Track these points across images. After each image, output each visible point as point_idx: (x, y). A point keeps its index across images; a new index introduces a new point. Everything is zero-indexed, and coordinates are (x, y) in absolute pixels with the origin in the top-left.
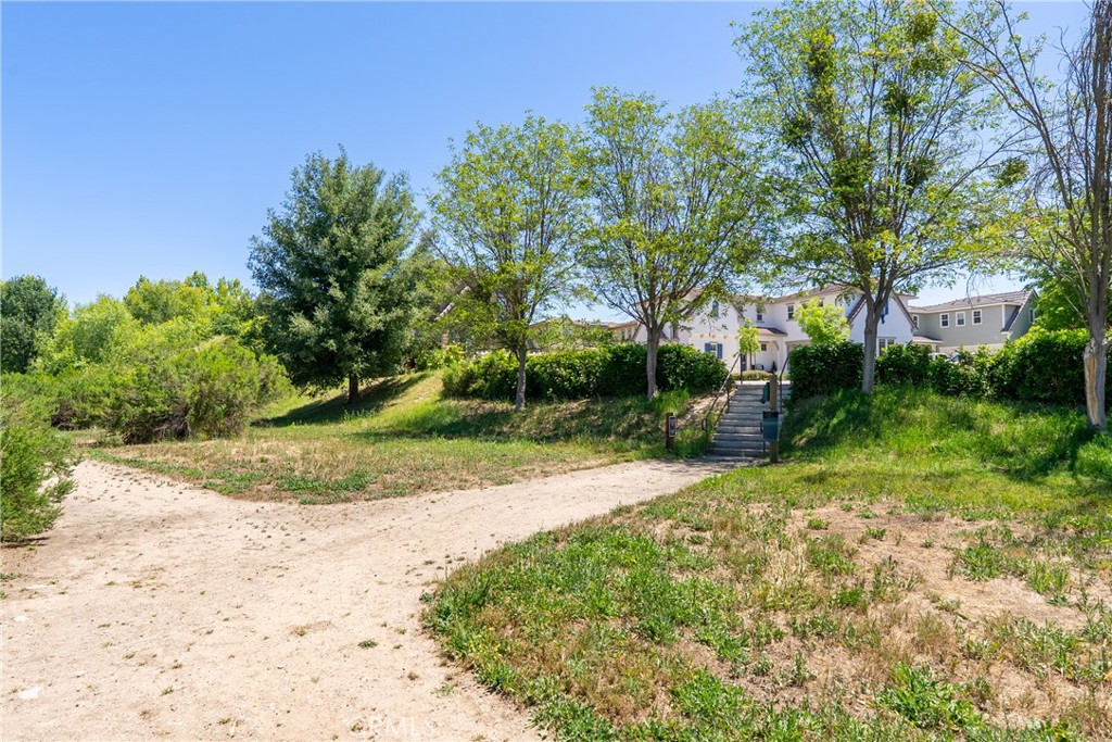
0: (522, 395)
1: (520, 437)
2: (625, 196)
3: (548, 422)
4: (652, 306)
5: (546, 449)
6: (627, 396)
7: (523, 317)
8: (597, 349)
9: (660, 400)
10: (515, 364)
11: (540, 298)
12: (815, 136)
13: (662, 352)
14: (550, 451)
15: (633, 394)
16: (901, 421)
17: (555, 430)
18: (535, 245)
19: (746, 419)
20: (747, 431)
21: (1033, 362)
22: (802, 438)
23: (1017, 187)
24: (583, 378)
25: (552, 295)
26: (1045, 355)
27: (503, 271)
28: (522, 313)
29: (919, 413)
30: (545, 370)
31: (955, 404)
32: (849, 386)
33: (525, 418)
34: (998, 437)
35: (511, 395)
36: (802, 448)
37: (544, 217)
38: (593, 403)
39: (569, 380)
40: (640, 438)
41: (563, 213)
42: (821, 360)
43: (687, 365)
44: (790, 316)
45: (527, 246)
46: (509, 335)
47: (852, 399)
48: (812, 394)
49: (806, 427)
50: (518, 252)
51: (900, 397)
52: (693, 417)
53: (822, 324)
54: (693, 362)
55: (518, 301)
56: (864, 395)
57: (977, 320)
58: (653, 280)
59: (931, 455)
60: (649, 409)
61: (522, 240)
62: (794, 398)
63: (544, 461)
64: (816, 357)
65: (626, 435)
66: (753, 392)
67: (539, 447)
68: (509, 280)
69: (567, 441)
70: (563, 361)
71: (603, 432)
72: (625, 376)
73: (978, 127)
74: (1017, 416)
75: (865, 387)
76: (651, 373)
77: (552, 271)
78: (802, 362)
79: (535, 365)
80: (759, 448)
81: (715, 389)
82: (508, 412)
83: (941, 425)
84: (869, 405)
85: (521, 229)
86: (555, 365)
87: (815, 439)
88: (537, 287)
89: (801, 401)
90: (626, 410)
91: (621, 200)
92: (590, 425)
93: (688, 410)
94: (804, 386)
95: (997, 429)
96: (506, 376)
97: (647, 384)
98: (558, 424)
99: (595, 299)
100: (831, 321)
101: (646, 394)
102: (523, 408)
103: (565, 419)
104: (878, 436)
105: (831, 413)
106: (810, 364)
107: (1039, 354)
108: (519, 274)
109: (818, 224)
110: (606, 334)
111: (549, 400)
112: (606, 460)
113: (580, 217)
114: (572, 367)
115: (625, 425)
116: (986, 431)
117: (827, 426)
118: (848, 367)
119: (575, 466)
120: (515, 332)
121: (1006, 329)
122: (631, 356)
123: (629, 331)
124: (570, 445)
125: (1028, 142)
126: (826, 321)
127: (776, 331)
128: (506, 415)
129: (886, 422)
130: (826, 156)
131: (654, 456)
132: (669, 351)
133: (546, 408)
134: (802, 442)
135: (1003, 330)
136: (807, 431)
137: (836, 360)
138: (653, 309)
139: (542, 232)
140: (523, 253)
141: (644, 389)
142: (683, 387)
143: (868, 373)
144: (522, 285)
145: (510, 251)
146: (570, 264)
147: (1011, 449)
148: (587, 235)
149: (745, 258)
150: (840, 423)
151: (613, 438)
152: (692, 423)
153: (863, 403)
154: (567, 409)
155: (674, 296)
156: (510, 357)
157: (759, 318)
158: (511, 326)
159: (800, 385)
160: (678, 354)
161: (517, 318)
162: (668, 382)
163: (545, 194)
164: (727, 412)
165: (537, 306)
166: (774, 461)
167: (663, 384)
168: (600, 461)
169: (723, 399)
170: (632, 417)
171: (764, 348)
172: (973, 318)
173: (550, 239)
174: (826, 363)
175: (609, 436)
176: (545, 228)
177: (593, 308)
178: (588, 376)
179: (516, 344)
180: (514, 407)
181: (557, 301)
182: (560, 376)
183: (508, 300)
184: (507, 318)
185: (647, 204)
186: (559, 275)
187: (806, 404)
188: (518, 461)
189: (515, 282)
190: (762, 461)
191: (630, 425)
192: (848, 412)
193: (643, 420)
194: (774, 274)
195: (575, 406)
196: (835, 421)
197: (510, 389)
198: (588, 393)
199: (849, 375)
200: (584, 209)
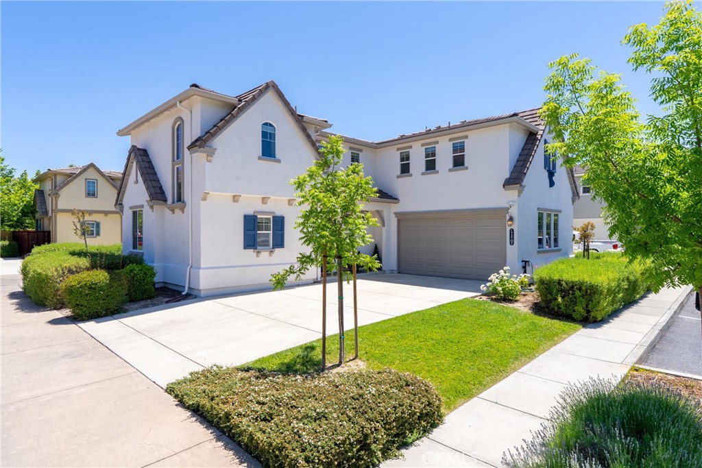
44: (405, 169)
127: (381, 195)
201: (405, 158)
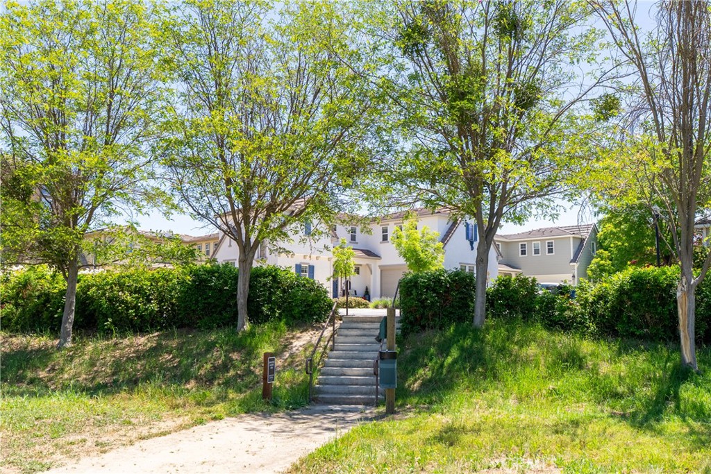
0: (69, 327)
1: (64, 388)
2: (218, 84)
3: (104, 365)
4: (246, 219)
5: (102, 404)
6: (210, 329)
7: (75, 223)
8: (174, 269)
9: (252, 334)
10: (61, 284)
11: (102, 201)
12: (431, 46)
13: (256, 276)
14: (107, 408)
15: (219, 326)
16: (515, 361)
17: (114, 374)
18: (98, 131)
19: (353, 358)
20: (355, 373)
21: (630, 298)
22: (415, 381)
23: (612, 121)
24: (154, 306)
25: (120, 198)
26: (640, 291)
27: (52, 161)
28: (75, 217)
29: (532, 350)
30: (104, 294)
31: (564, 341)
32: (461, 319)
33: (71, 359)
34: (606, 377)
35: (55, 328)
36: (417, 393)
37: (111, 97)
38: (167, 337)
39: (136, 308)
40: (227, 384)
41: (139, 96)
42: (434, 291)
43: (284, 291)
44: (385, 238)
45: (87, 132)
46: (55, 247)
47: (464, 334)
48: (423, 327)
49: (420, 367)
50: (73, 139)
51: (511, 332)
52: (292, 355)
53: (418, 248)
54: (292, 288)
55: (71, 203)
56: (476, 330)
57: (550, 251)
58: (249, 187)
59: (550, 398)
60: (239, 346)
61: (80, 125)
62: (405, 333)
63: (99, 424)
64: (428, 288)
65: (209, 380)
66: (360, 325)
67: (92, 402)
68: (59, 174)
69: (131, 391)
70: (128, 282)
71: (179, 376)
72: (209, 304)
73: (575, 60)
74: (619, 354)
75: (477, 321)
76: (241, 300)
77: (122, 167)
78: (414, 292)
79: (89, 287)
80: (370, 394)
81: (317, 321)
82: (47, 349)
83: (555, 364)
84: (483, 341)
85: (79, 110)
86: (116, 288)
87: (430, 381)
88: (99, 186)
89: (412, 337)
90: (210, 347)
91: (214, 89)
92: (162, 368)
93: (286, 346)
94: (416, 319)
95: (605, 368)
96: (47, 301)
97: (236, 314)
98: (118, 366)
99: (174, 207)
100: (427, 245)
101: (235, 326)
102: (69, 345)
103: (129, 359)
104: (495, 377)
105: (444, 350)
106: (422, 295)
107: (635, 291)
108: (74, 167)
109: (432, 141)
110: (187, 252)
111: (107, 334)
112: (187, 419)
113: (160, 104)
114: (139, 291)
115: (209, 366)
116: (595, 370)
117: (442, 366)
118: (460, 298)
119: (144, 431)
120: (65, 242)
121: (574, 261)
122: (218, 278)
123: (207, 246)
124: (135, 396)
125: (620, 79)
126: (422, 244)
127: (370, 253)
128: (43, 355)
129: (502, 362)
130: (440, 67)
131: (248, 409)
132: (264, 275)
133: (102, 344)
134: (416, 385)
135: (572, 261)
136: (421, 371)
137: (448, 291)
138: (247, 223)
139: (109, 117)
140: (81, 140)
141: (233, 321)
142: (280, 319)
143: (479, 304)
144: (79, 181)
145: (63, 136)
146: (143, 160)
147: (620, 389)
148: (168, 126)
149: (353, 170)
150: (455, 362)
151: (193, 383)
152: (291, 364)
153: (475, 339)
154: (130, 346)
155: (271, 209)
156: (54, 276)
157: (353, 238)
158: (58, 235)
159: (411, 318)
160: (275, 277)
161: (67, 224)
162: (262, 312)
163: (114, 71)
164: (332, 350)
165: (98, 211)
166: (391, 411)
167: (256, 316)
168: (179, 421)
169: (328, 332)
170: (217, 356)
171: (357, 271)
172: (547, 248)
173: (119, 127)
174: (438, 293)
175: (187, 382)
176: (113, 114)
177: (172, 217)
178: (160, 302)
179: (65, 260)
180: (57, 342)
181: (124, 206)
182: (123, 302)
183: (56, 200)
184: (52, 224)
185: (245, 97)
186: (127, 174)
187: (418, 339)
188: (61, 428)
189: (68, 178)
190: (375, 410)
191: (215, 368)
192: (462, 349)
193: (231, 360)
194: (384, 192)
195: (142, 341)
196: (449, 360)
197: (52, 317)
198: (161, 325)
199: (460, 308)
200: (165, 94)
201: (385, 231)
